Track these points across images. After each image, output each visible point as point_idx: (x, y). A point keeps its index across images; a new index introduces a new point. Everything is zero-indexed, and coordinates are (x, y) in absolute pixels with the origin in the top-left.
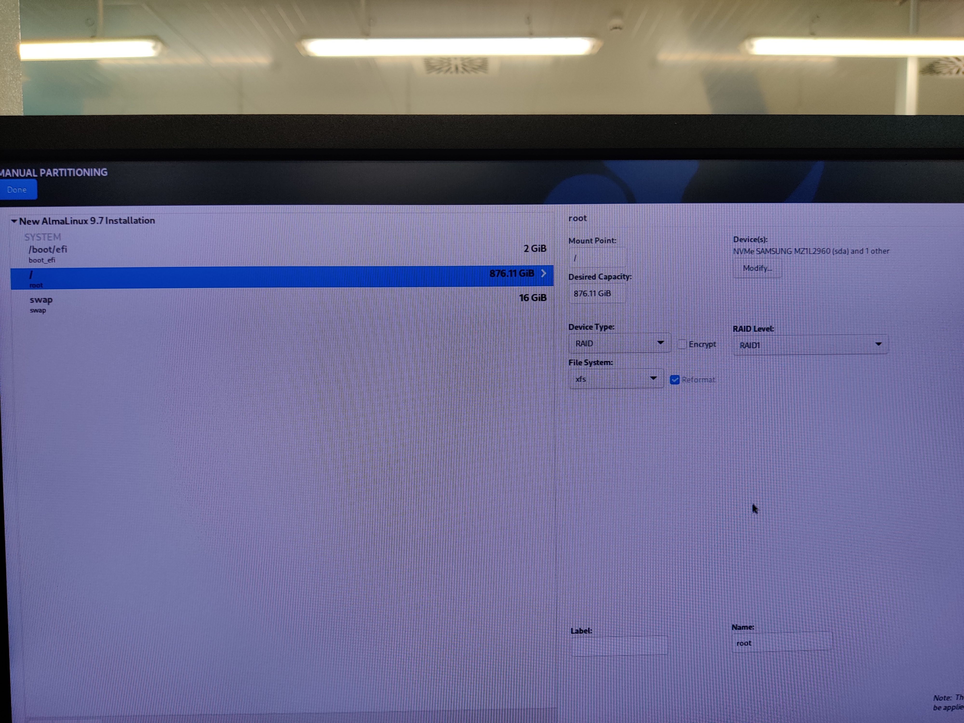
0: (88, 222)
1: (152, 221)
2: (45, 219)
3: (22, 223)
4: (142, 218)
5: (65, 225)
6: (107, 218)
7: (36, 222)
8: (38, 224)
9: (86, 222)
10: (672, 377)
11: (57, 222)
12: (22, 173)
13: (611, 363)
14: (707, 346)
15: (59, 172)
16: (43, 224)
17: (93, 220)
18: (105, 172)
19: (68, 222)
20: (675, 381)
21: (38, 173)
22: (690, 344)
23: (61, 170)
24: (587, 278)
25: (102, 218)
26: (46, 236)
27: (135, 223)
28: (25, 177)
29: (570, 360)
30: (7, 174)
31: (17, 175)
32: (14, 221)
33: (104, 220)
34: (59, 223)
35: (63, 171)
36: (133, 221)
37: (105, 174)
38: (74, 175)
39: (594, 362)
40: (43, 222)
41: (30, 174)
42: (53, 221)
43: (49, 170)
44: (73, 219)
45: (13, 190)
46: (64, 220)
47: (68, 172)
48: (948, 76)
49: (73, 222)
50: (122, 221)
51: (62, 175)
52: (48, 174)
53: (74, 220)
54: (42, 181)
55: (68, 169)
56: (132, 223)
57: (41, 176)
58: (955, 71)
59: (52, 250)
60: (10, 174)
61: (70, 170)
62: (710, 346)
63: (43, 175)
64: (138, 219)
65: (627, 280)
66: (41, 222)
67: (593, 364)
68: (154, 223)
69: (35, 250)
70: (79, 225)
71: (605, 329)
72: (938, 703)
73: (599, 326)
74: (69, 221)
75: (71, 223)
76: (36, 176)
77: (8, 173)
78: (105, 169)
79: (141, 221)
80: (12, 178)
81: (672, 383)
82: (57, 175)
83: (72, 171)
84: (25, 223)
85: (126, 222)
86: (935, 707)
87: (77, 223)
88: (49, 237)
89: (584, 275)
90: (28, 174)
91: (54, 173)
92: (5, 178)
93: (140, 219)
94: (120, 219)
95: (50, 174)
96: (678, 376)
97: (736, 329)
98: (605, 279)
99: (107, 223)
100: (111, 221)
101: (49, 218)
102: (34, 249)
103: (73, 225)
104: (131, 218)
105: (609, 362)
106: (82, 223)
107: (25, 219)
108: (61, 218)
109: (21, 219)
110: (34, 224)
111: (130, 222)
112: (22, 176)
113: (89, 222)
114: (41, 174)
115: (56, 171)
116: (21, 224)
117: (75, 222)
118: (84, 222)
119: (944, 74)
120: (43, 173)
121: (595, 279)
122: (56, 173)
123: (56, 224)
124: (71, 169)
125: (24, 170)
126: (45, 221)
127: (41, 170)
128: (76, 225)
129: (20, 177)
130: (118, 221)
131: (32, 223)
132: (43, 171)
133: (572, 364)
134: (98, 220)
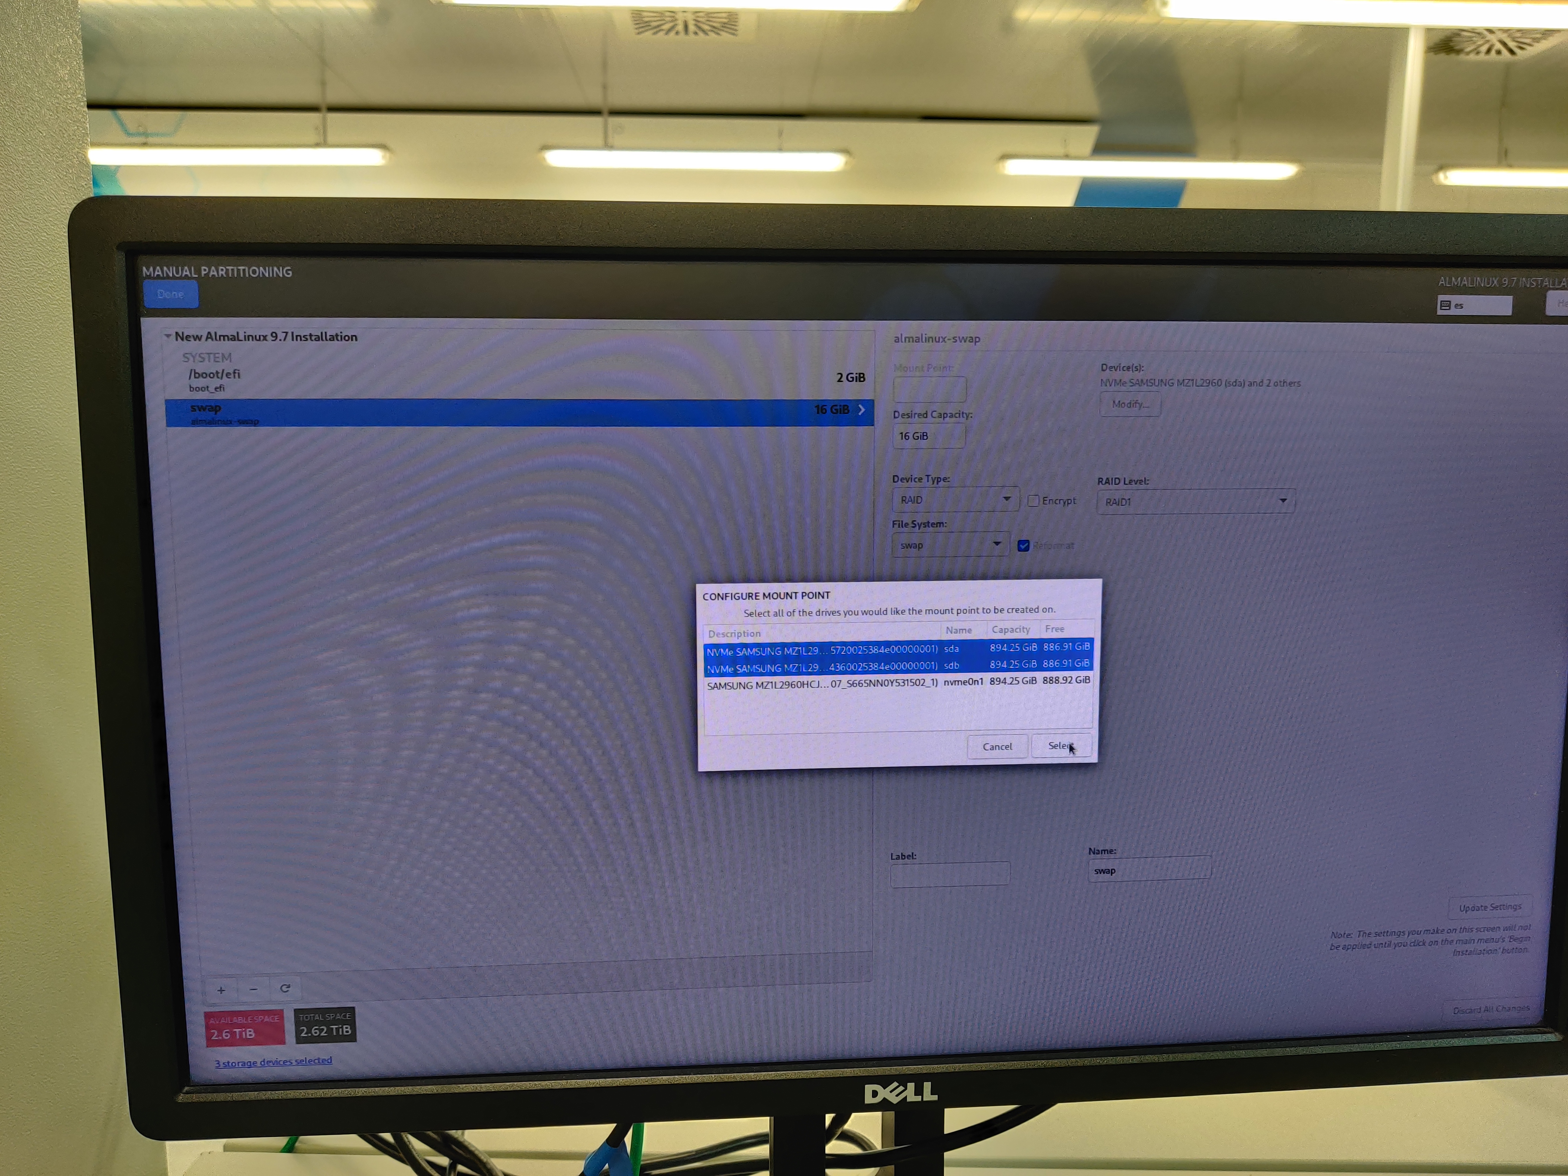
0: (267, 338)
1: (354, 338)
2: (209, 333)
3: (179, 338)
4: (339, 334)
5: (237, 342)
6: (293, 333)
7: (198, 338)
8: (200, 340)
9: (265, 338)
10: (1020, 542)
11: (226, 338)
12: (177, 273)
13: (945, 525)
14: (1064, 503)
15: (227, 270)
16: (206, 340)
17: (275, 335)
18: (289, 272)
19: (240, 339)
20: (1023, 547)
21: (198, 271)
22: (1044, 500)
23: (230, 268)
24: (916, 416)
25: (287, 333)
26: (212, 356)
27: (330, 339)
28: (181, 278)
29: (894, 521)
30: (156, 273)
31: (171, 275)
32: (168, 336)
33: (290, 335)
34: (228, 340)
35: (233, 270)
36: (328, 338)
37: (289, 274)
38: (247, 276)
39: (924, 524)
40: (207, 338)
41: (188, 273)
42: (220, 336)
43: (213, 268)
44: (247, 334)
45: (166, 295)
46: (236, 335)
47: (238, 270)
48: (1472, 57)
49: (248, 338)
50: (313, 338)
51: (230, 276)
52: (212, 273)
53: (249, 336)
54: (204, 283)
55: (239, 268)
56: (327, 340)
57: (203, 276)
58: (1484, 48)
59: (220, 375)
60: (160, 273)
61: (241, 268)
62: (1068, 504)
63: (205, 274)
64: (334, 334)
65: (967, 419)
66: (204, 338)
67: (923, 526)
68: (356, 340)
69: (197, 375)
70: (255, 342)
71: (938, 482)
72: (1336, 942)
73: (930, 478)
74: (241, 337)
75: (245, 340)
76: (197, 276)
77: (158, 272)
78: (289, 268)
79: (339, 338)
80: (163, 278)
81: (1020, 550)
82: (225, 276)
83: (244, 270)
84: (182, 339)
85: (318, 339)
86: (1332, 945)
87: (253, 340)
88: (215, 357)
89: (913, 412)
90: (185, 273)
91: (220, 272)
92: (154, 278)
93: (337, 335)
94: (311, 335)
95: (215, 273)
96: (1028, 541)
97: (1101, 482)
98: (939, 417)
99: (293, 340)
100: (299, 338)
101: (216, 333)
102: (195, 373)
103: (247, 342)
104: (326, 333)
105: (942, 523)
106: (259, 340)
107: (183, 333)
108: (231, 332)
109: (177, 333)
110: (195, 340)
111: (324, 338)
112: (177, 276)
113: (269, 338)
114: (203, 273)
115: (222, 270)
116: (177, 340)
117: (251, 338)
118: (262, 338)
119: (1468, 53)
120: (205, 273)
121: (927, 417)
122: (223, 273)
123: (224, 340)
124: (243, 268)
125: (180, 268)
126: (209, 336)
127: (203, 268)
128: (251, 343)
129: (174, 277)
130: (308, 337)
131: (192, 339)
132: (205, 270)
133: (896, 526)
134: (281, 336)
